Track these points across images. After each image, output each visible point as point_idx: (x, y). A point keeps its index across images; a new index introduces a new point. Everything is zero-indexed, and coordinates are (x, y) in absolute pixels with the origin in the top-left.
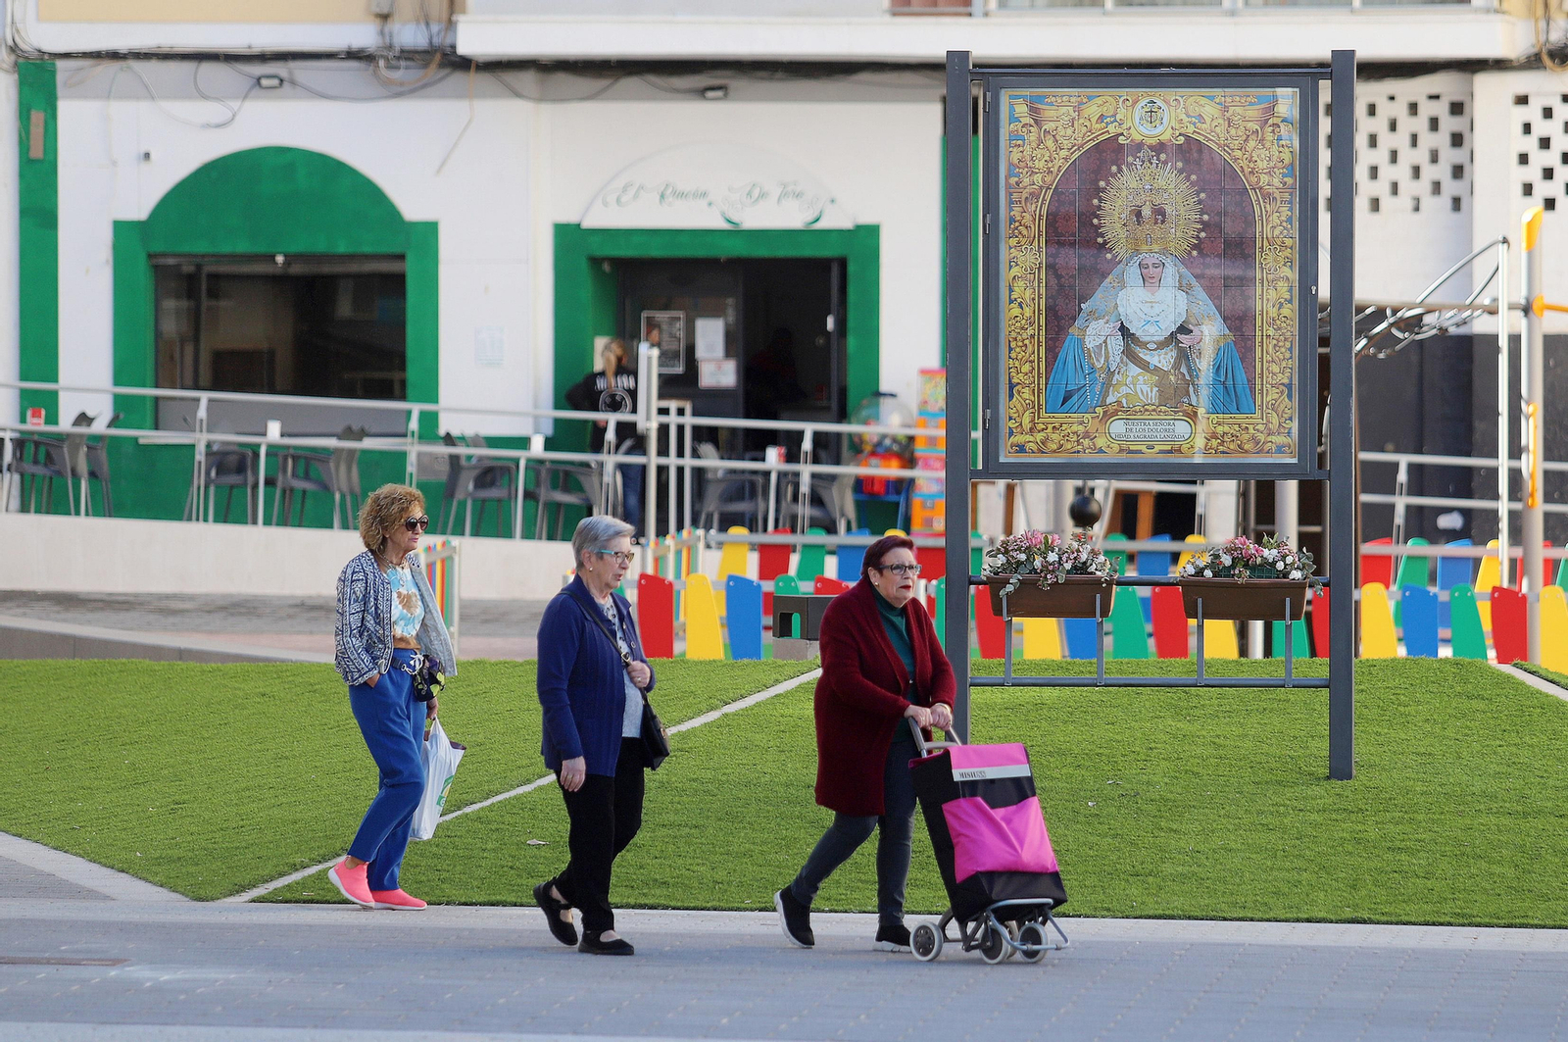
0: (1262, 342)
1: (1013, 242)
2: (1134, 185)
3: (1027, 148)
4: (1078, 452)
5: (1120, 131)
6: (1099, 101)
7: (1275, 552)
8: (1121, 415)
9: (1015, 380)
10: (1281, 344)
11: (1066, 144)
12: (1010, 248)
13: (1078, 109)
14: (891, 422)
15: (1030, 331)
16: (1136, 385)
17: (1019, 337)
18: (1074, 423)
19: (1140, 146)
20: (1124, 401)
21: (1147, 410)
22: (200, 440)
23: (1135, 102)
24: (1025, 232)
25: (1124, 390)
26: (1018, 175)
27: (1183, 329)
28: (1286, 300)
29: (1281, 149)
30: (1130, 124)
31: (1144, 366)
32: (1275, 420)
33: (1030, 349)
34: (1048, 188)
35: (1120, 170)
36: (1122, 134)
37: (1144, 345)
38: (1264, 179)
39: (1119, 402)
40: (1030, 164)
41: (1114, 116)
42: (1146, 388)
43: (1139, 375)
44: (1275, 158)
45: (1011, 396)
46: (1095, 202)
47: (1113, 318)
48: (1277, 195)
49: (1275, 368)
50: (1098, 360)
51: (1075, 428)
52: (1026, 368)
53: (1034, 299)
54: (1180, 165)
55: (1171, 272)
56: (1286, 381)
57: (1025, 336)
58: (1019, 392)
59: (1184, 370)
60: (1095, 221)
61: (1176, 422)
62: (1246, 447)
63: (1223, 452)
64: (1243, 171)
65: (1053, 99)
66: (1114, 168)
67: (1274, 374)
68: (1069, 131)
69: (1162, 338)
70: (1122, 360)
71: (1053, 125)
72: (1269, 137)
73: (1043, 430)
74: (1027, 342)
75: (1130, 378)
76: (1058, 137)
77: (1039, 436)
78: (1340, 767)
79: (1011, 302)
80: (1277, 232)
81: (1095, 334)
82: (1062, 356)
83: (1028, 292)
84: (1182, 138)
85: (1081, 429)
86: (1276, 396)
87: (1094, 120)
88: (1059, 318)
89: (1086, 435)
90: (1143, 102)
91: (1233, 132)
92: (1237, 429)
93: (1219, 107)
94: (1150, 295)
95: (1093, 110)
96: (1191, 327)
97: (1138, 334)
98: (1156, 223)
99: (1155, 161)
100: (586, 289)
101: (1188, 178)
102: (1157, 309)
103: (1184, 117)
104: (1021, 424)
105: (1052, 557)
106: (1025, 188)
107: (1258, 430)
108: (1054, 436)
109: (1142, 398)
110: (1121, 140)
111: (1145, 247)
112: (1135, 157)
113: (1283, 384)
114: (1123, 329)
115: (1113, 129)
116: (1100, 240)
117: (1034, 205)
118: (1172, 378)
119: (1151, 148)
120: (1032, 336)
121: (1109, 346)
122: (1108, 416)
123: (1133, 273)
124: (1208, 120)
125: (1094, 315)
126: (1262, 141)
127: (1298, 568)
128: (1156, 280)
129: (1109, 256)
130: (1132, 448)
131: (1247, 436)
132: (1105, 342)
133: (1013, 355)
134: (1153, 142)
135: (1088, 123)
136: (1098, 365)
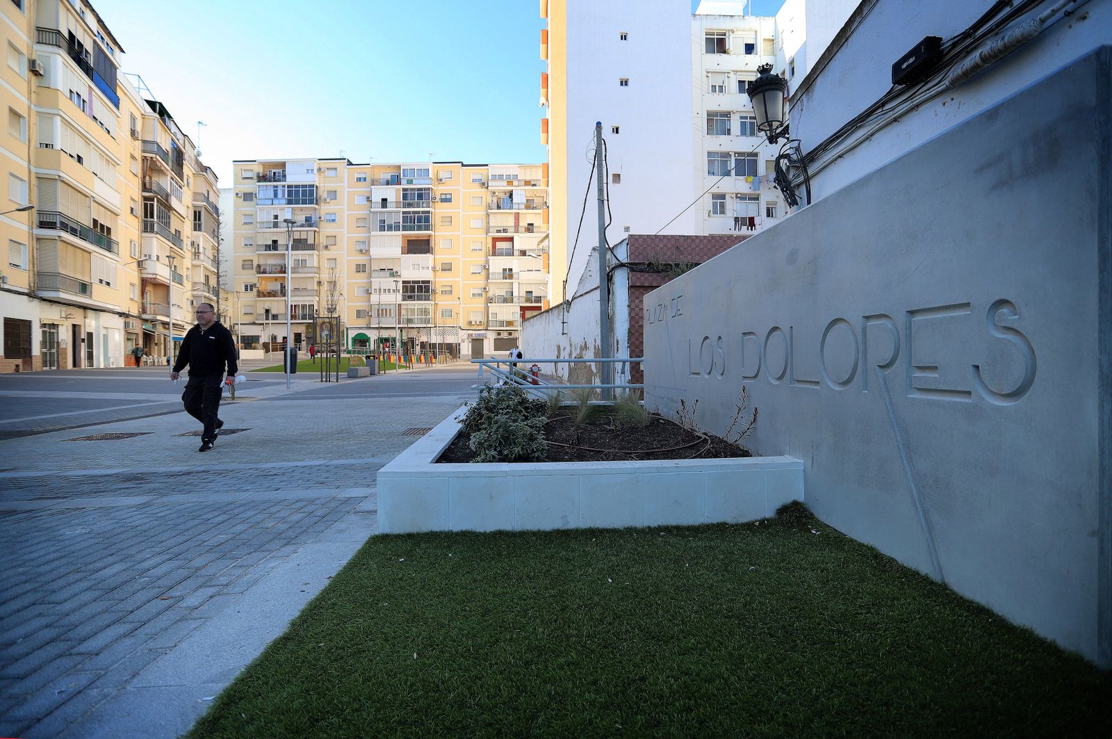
100: (379, 341)
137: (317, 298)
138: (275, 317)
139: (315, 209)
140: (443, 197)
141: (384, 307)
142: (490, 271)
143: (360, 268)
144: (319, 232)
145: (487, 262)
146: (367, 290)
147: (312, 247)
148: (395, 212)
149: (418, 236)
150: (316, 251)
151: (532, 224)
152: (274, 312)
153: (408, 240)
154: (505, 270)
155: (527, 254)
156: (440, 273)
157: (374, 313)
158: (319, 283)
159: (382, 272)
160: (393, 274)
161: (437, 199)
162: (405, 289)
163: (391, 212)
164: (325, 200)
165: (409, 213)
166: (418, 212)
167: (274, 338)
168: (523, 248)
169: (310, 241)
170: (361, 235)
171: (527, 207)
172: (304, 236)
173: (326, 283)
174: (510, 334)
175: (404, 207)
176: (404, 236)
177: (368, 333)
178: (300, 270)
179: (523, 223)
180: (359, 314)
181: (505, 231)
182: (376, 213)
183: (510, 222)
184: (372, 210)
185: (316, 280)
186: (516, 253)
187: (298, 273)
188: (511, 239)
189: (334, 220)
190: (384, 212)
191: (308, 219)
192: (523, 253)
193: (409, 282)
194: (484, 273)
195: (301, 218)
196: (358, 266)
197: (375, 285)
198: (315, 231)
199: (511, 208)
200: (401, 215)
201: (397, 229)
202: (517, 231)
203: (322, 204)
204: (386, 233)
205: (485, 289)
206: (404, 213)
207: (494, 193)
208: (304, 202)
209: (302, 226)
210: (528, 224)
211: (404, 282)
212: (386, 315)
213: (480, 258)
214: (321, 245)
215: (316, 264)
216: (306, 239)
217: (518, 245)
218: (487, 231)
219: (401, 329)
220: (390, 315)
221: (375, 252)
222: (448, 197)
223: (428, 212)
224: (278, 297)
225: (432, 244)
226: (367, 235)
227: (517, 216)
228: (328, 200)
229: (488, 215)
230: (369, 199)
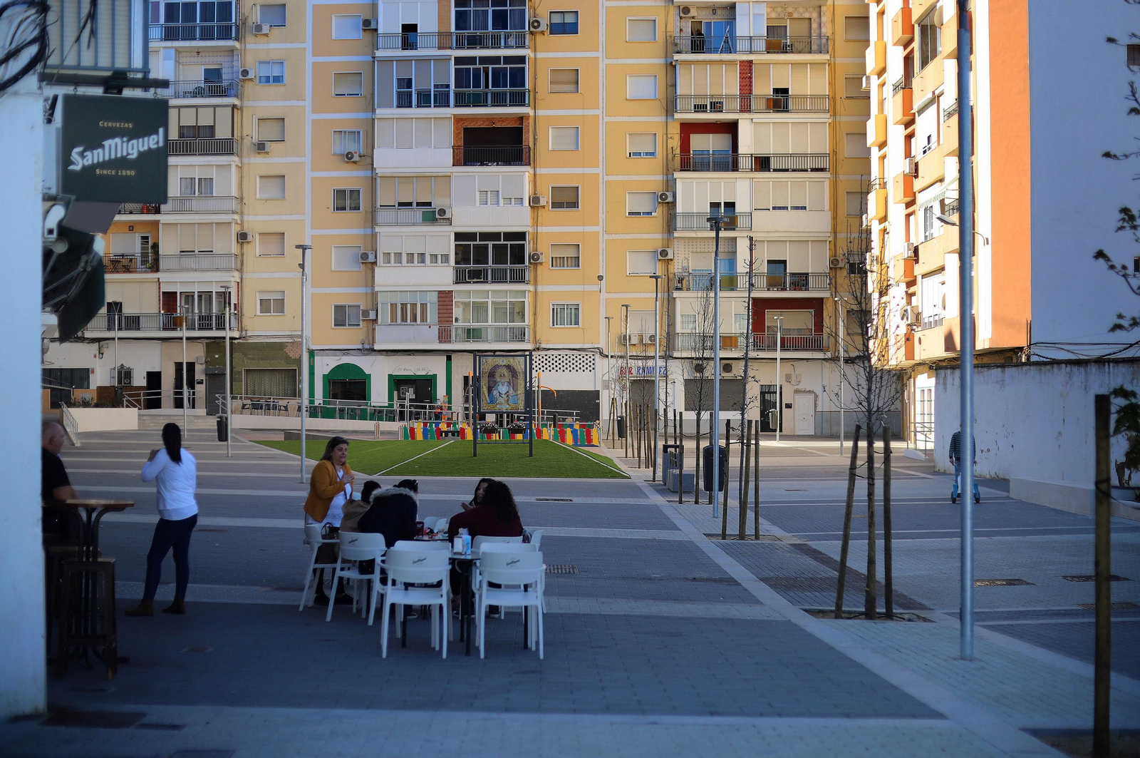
14: (439, 404)
16: (500, 400)
18: (492, 405)
22: (338, 407)
27: (508, 392)
31: (502, 397)
39: (499, 402)
47: (498, 390)
48: (521, 372)
55: (506, 384)
59: (508, 398)
69: (505, 393)
70: (499, 396)
78: (531, 455)
79: (483, 388)
80: (521, 378)
81: (495, 393)
82: (490, 395)
88: (490, 390)
94: (503, 387)
95: (494, 360)
97: (501, 393)
100: (393, 384)
102: (504, 389)
109: (502, 402)
123: (500, 384)
125: (495, 390)
128: (503, 385)
132: (497, 394)
136: (495, 397)
137: (237, 274)
138: (134, 322)
139: (232, 51)
140: (557, 19)
141: (408, 299)
142: (679, 209)
143: (345, 200)
144: (241, 109)
145: (670, 185)
146: (365, 256)
147: (226, 147)
148: (437, 59)
149: (491, 118)
150: (235, 158)
151: (786, 91)
152: (128, 310)
153: (466, 130)
154: (715, 205)
155: (772, 166)
156: (548, 214)
157: (384, 315)
158: (242, 237)
159: (405, 214)
160: (434, 215)
161: (543, 27)
162: (463, 255)
163: (425, 61)
164: (259, 28)
165: (472, 60)
166: (496, 60)
167: (125, 374)
168: (762, 151)
169: (222, 133)
170: (348, 116)
171: (772, 48)
172: (205, 119)
173: (257, 236)
174: (727, 368)
175: (460, 46)
176: (458, 119)
177: (365, 364)
178: (195, 205)
179: (763, 88)
180: (342, 316)
181: (717, 107)
182: (388, 61)
183: (730, 85)
184: (379, 53)
185: (235, 229)
186: (744, 163)
187: (191, 212)
188: (731, 129)
189: (278, 79)
190: (408, 60)
191: (213, 75)
192: (762, 163)
193: (471, 236)
194: (659, 213)
195: (196, 75)
196: (340, 194)
197: (384, 246)
198: (234, 107)
199: (729, 48)
200: (453, 67)
201: (442, 101)
202: (746, 108)
203: (250, 39)
204: (414, 112)
205: (664, 253)
206: (459, 60)
207: (686, 10)
208: (207, 35)
209: (198, 93)
210: (776, 91)
211: (459, 236)
212: (414, 319)
213: (652, 177)
214: (247, 142)
215: (234, 192)
216: (212, 128)
217: (748, 144)
218: (670, 107)
219: (449, 355)
220: (424, 319)
221: (387, 160)
222: (569, 19)
223: (522, 59)
224: (136, 272)
225: (528, 139)
226: (369, 115)
227: (747, 67)
228: (265, 29)
229: (672, 67)
230: (369, 26)
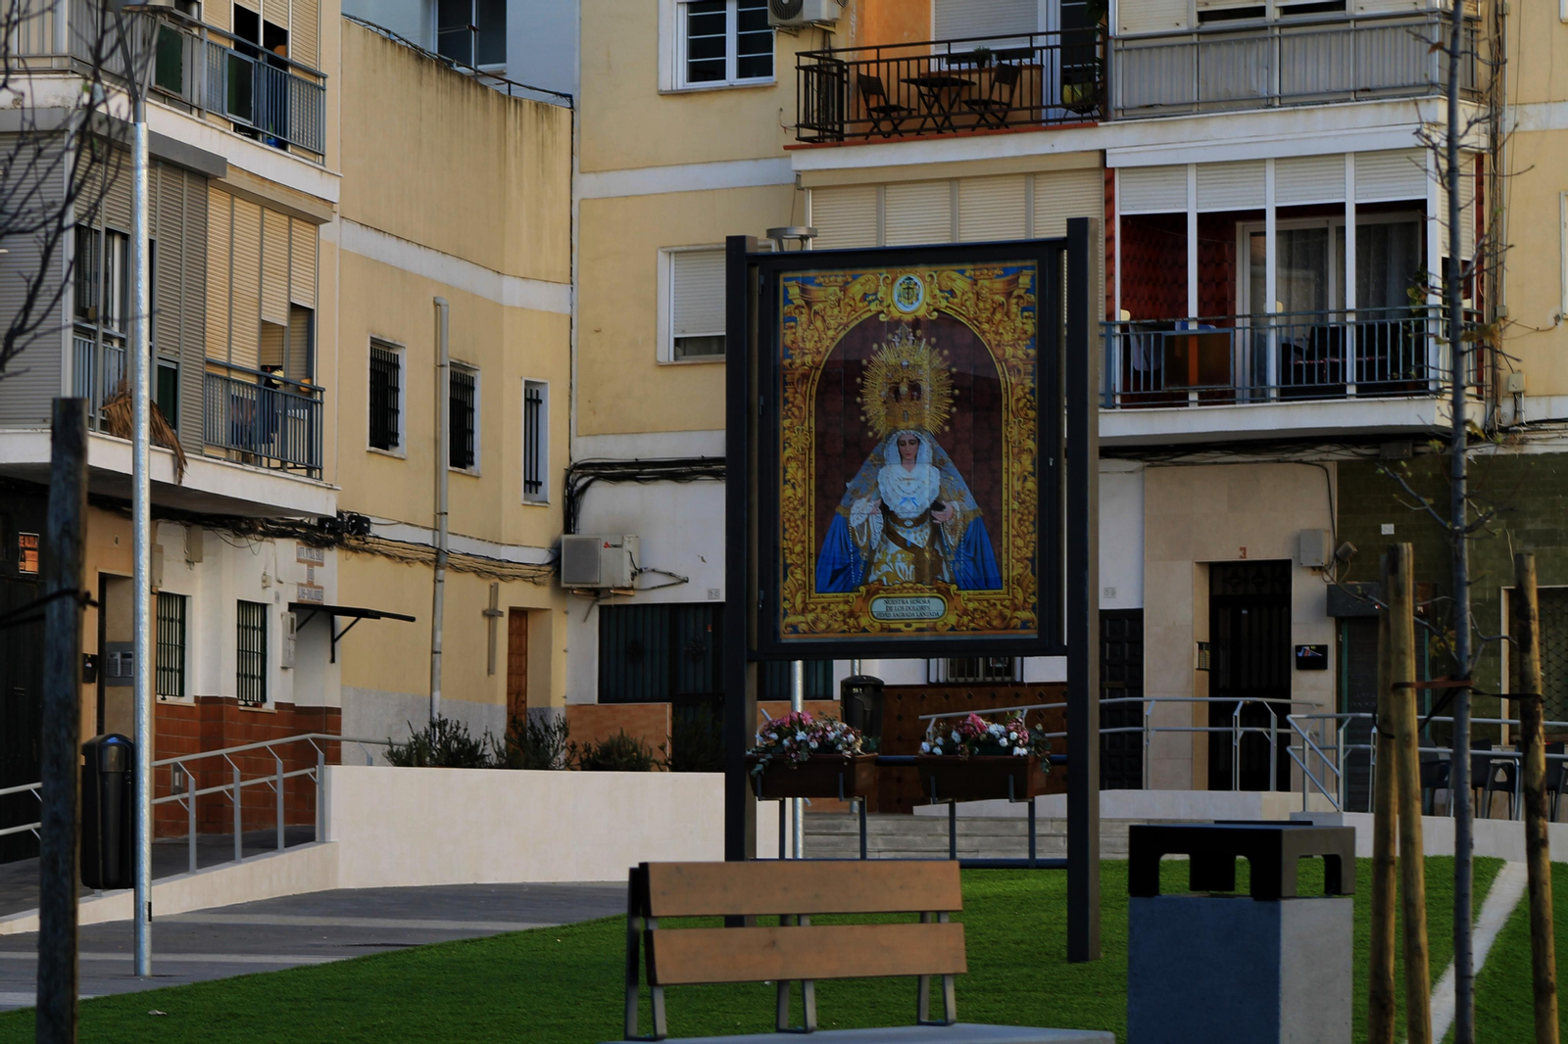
0: (1008, 516)
1: (786, 423)
2: (893, 361)
3: (800, 329)
4: (844, 631)
5: (880, 308)
6: (862, 280)
7: (1002, 728)
8: (882, 594)
9: (789, 561)
10: (1025, 518)
11: (833, 323)
12: (784, 429)
13: (844, 288)
15: (802, 512)
16: (896, 564)
17: (792, 518)
18: (841, 602)
19: (897, 323)
20: (884, 579)
21: (905, 588)
23: (894, 280)
24: (797, 413)
25: (885, 568)
26: (790, 357)
27: (937, 506)
28: (1030, 473)
29: (1025, 321)
30: (889, 301)
31: (903, 543)
32: (1020, 595)
33: (801, 528)
34: (817, 369)
35: (880, 348)
36: (882, 312)
37: (901, 522)
38: (1009, 351)
39: (880, 581)
40: (801, 345)
41: (876, 294)
42: (903, 566)
43: (897, 552)
44: (1018, 330)
45: (785, 576)
46: (859, 380)
47: (874, 496)
48: (1021, 367)
49: (1020, 542)
50: (861, 539)
51: (842, 607)
52: (798, 548)
53: (805, 480)
54: (933, 340)
55: (926, 450)
56: (1030, 555)
57: (797, 516)
58: (792, 573)
59: (937, 547)
60: (859, 399)
61: (931, 600)
62: (995, 623)
63: (974, 629)
64: (990, 344)
65: (822, 280)
66: (875, 346)
67: (1019, 548)
68: (836, 311)
69: (917, 515)
70: (882, 537)
71: (821, 305)
72: (1014, 309)
73: (813, 610)
74: (799, 522)
75: (889, 557)
76: (826, 318)
77: (810, 617)
79: (785, 482)
80: (1021, 404)
81: (861, 512)
82: (829, 534)
83: (800, 475)
84: (936, 314)
85: (846, 608)
86: (1021, 571)
87: (858, 297)
89: (852, 614)
90: (901, 279)
91: (981, 305)
92: (986, 605)
93: (969, 281)
94: (906, 472)
95: (857, 289)
96: (944, 502)
97: (897, 511)
98: (912, 399)
99: (911, 338)
101: (941, 354)
102: (914, 485)
103: (937, 292)
104: (794, 605)
105: (801, 735)
106: (797, 369)
107: (1005, 606)
108: (824, 616)
109: (900, 575)
110: (882, 318)
111: (902, 425)
112: (894, 334)
113: (1027, 559)
114: (885, 509)
115: (874, 307)
116: (863, 418)
117: (805, 386)
118: (927, 555)
119: (907, 324)
120: (804, 517)
121: (871, 525)
122: (871, 594)
123: (892, 451)
124: (959, 294)
125: (857, 494)
126: (1007, 314)
127: (1025, 745)
128: (911, 457)
129: (870, 434)
130: (892, 626)
131: (994, 613)
132: (867, 520)
133: (787, 536)
134: (909, 318)
135: (852, 303)
136: (861, 544)
224: (1018, 127)
